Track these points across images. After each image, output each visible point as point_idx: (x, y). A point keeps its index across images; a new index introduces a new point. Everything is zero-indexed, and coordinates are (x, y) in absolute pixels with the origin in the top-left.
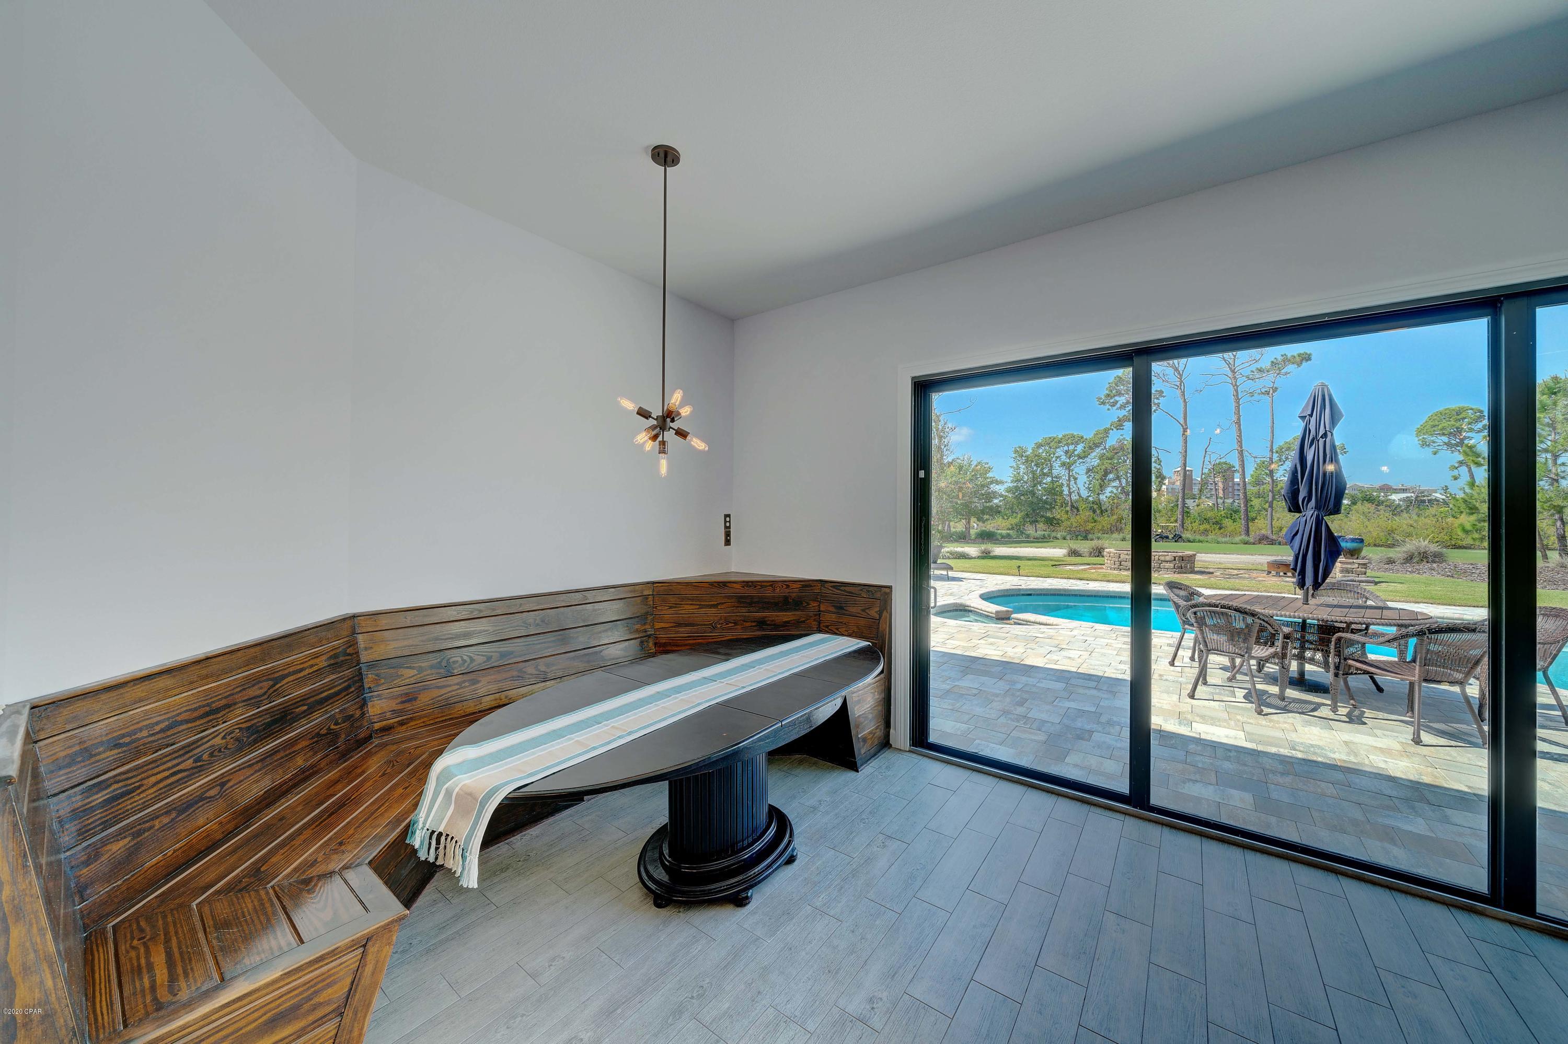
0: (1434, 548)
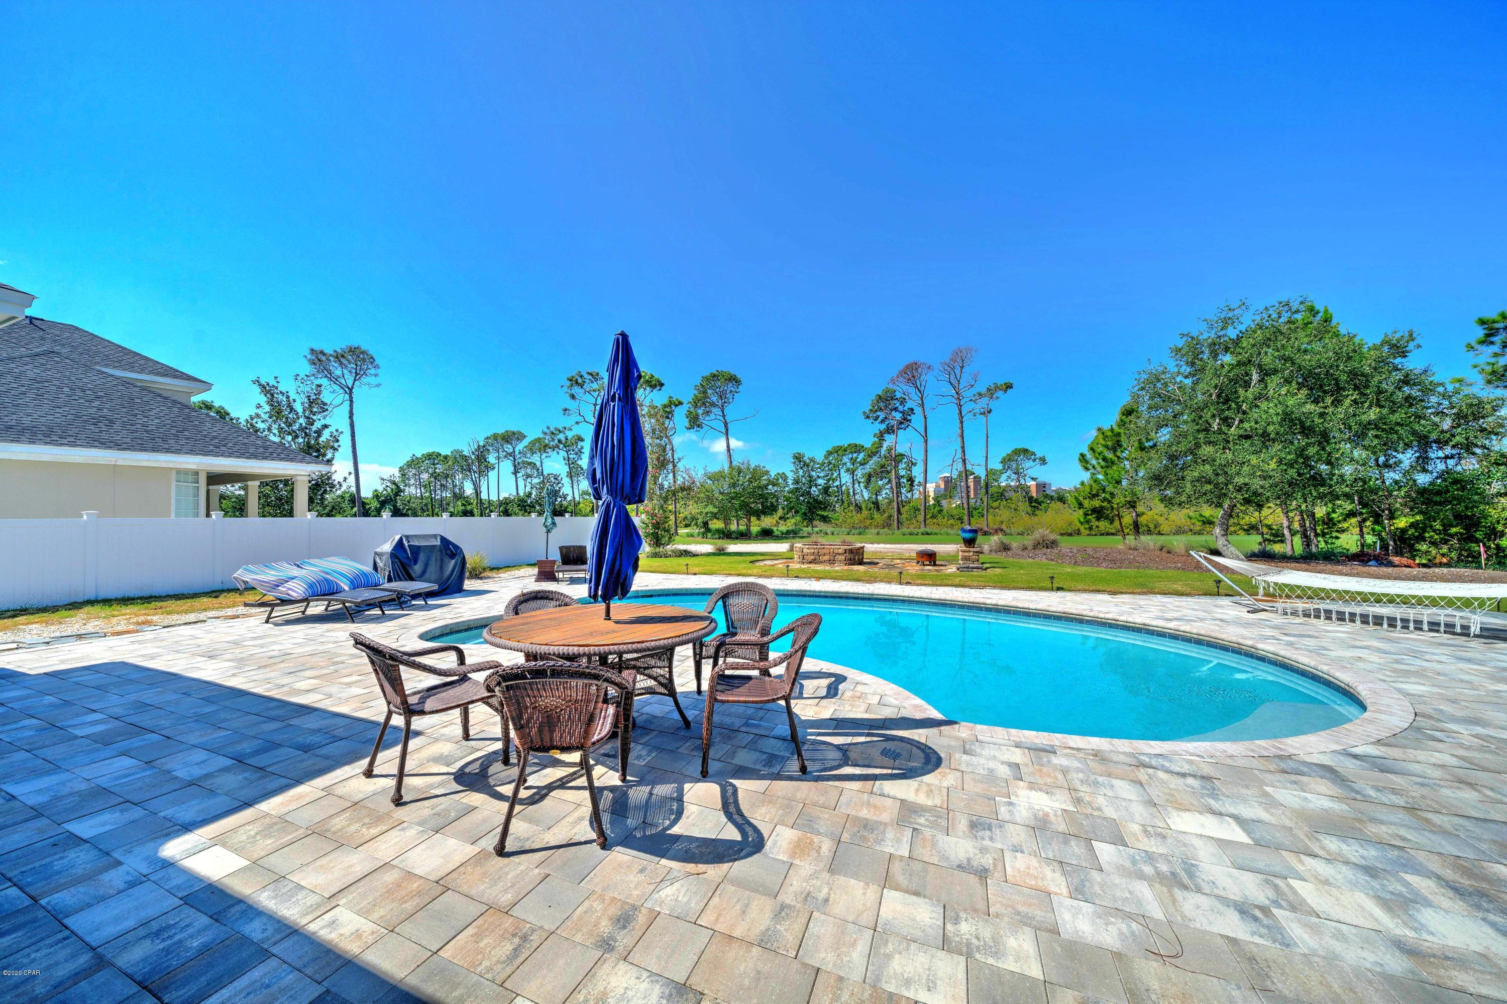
0: (1053, 537)
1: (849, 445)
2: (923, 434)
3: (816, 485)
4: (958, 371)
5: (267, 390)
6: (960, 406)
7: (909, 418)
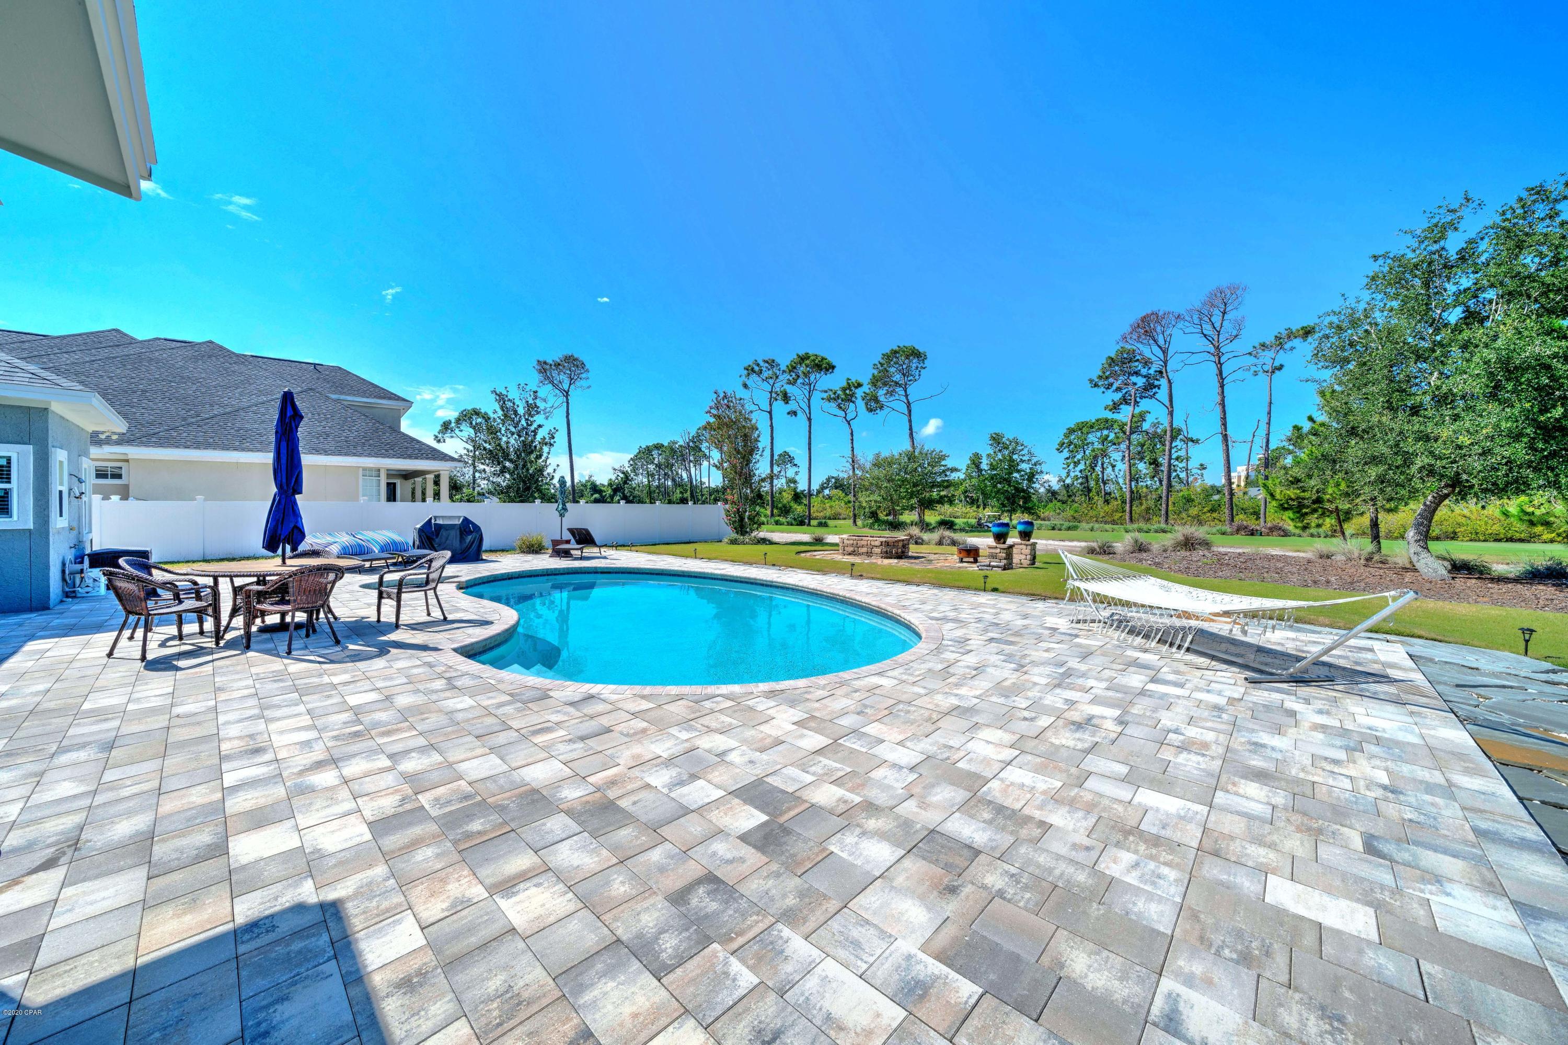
1: (1097, 421)
2: (1167, 404)
3: (1018, 471)
4: (1217, 319)
5: (501, 398)
6: (1220, 364)
7: (1156, 383)
